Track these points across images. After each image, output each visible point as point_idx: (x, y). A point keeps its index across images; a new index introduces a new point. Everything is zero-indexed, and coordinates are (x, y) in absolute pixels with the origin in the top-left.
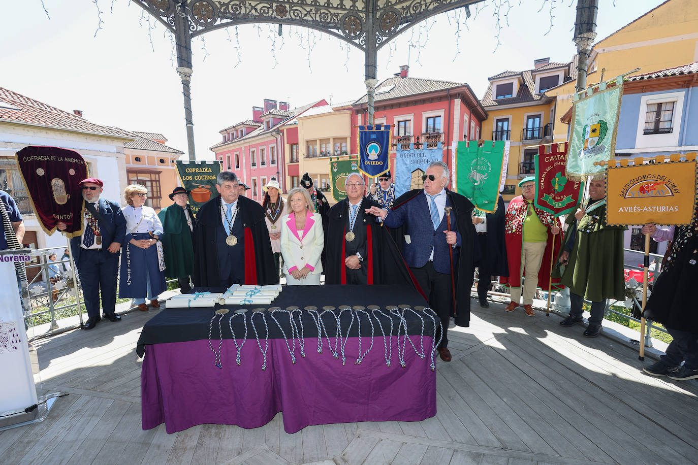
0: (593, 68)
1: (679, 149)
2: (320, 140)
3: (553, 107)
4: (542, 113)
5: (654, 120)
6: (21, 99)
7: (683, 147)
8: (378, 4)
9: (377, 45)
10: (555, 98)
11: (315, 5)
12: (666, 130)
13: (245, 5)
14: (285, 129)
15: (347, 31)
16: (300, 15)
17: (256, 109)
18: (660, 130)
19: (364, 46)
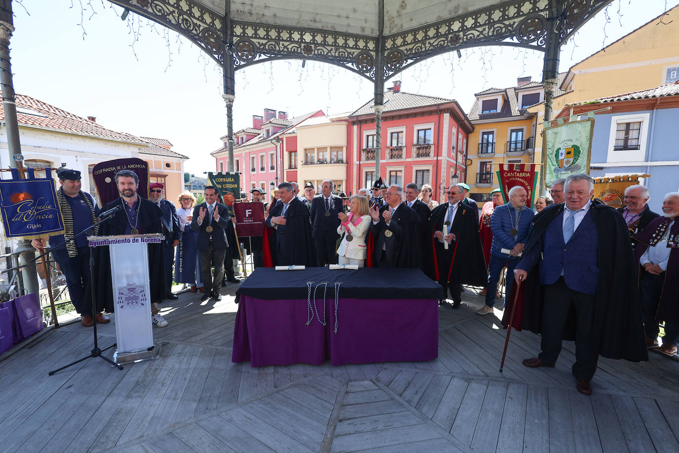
0: (571, 88)
1: (645, 164)
2: (318, 148)
3: (534, 123)
4: (525, 128)
5: (623, 138)
6: (44, 106)
7: (649, 162)
8: (386, 45)
9: (385, 78)
10: (536, 114)
11: (335, 46)
12: (634, 147)
13: (279, 45)
14: (284, 137)
15: (360, 66)
16: (323, 53)
17: (256, 117)
18: (629, 147)
19: (374, 79)
